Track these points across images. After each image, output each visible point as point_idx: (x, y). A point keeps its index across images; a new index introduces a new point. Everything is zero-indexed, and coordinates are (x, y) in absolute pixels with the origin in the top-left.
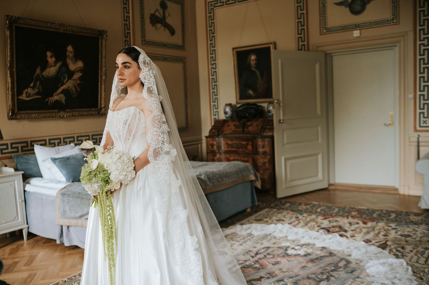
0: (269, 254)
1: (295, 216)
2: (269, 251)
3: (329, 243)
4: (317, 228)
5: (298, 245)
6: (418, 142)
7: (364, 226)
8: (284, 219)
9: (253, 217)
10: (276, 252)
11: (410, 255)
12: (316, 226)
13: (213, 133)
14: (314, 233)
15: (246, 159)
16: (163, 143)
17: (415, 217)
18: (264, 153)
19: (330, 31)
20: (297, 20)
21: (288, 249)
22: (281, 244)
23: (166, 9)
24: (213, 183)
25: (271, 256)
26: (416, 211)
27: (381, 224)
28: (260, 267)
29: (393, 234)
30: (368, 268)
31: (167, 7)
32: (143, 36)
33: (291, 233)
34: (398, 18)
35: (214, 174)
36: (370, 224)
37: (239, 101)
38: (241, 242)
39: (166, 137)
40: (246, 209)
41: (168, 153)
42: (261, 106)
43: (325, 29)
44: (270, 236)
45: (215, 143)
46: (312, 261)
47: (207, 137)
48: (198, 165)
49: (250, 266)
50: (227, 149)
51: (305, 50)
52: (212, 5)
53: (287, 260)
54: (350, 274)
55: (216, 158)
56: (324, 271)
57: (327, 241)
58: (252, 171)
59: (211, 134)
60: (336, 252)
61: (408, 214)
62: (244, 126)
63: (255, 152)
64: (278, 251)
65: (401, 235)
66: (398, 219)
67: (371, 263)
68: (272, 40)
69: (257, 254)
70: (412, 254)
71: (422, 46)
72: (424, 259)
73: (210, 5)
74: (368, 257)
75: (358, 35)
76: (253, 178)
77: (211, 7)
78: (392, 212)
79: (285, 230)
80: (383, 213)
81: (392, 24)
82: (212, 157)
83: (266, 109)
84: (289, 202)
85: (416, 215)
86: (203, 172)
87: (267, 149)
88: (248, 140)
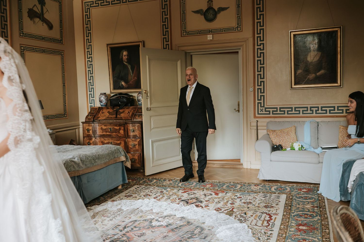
0: (135, 227)
1: (161, 191)
2: (137, 223)
3: (187, 213)
4: (178, 201)
5: (161, 217)
6: (257, 126)
7: (216, 196)
8: (151, 194)
9: (123, 194)
10: (142, 225)
11: (250, 219)
12: (177, 198)
13: (89, 119)
14: (175, 206)
15: (119, 142)
16: (25, 131)
17: (255, 187)
18: (135, 137)
19: (189, 34)
20: (162, 24)
21: (153, 221)
22: (146, 217)
23: (44, 6)
24: (86, 165)
25: (137, 229)
26: (256, 182)
27: (229, 194)
28: (127, 240)
29: (238, 202)
30: (218, 233)
31: (45, 3)
32: (21, 28)
33: (156, 206)
34: (241, 27)
35: (87, 157)
36: (220, 195)
37: (112, 91)
38: (111, 218)
39: (28, 125)
40: (118, 187)
41: (31, 140)
42: (132, 96)
43: (185, 33)
44: (138, 210)
45: (91, 128)
46: (172, 230)
47: (83, 123)
48: (73, 148)
49: (118, 239)
50: (101, 133)
51: (169, 49)
52: (88, 5)
53: (151, 231)
54: (203, 240)
55: (91, 142)
56: (182, 239)
57: (186, 212)
58: (123, 153)
59: (87, 120)
60: (192, 221)
61: (249, 185)
62: (117, 113)
63: (127, 135)
64: (144, 223)
65: (244, 203)
66: (242, 189)
67: (220, 229)
68: (141, 39)
69: (125, 228)
70: (253, 218)
71: (259, 50)
72: (261, 222)
73: (86, 5)
74: (218, 223)
75: (211, 39)
76: (123, 158)
77: (88, 7)
78: (238, 183)
79: (150, 205)
80: (231, 185)
81: (237, 31)
82: (88, 141)
83: (136, 98)
84: (156, 179)
85: (256, 185)
86: (76, 155)
87: (137, 133)
88: (120, 125)
